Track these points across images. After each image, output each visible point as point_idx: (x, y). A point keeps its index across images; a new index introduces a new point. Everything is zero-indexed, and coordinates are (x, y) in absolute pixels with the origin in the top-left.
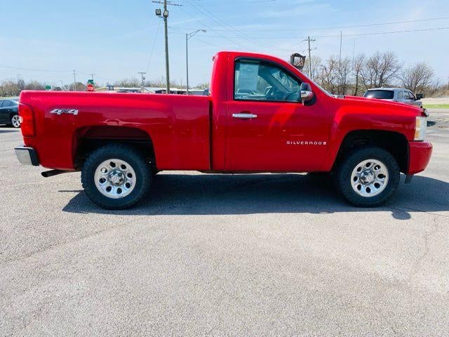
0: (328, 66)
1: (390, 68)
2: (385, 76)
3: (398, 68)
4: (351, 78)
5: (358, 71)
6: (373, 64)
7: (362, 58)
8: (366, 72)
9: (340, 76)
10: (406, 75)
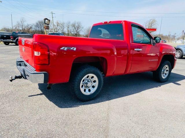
0: (56, 25)
1: (80, 27)
2: (78, 31)
3: (82, 28)
4: (66, 30)
5: (68, 28)
6: (74, 26)
7: (69, 23)
8: (71, 29)
9: (61, 29)
10: (85, 31)
